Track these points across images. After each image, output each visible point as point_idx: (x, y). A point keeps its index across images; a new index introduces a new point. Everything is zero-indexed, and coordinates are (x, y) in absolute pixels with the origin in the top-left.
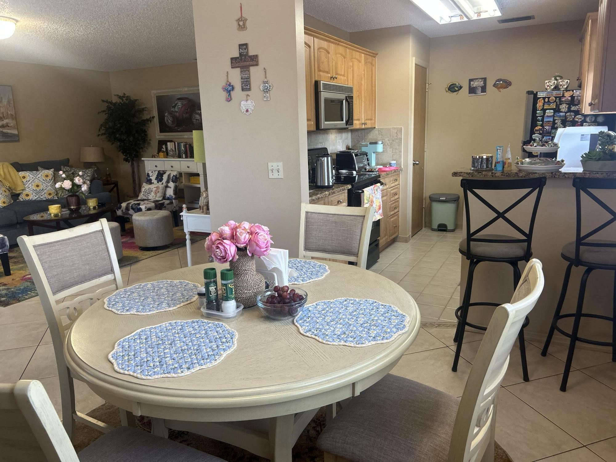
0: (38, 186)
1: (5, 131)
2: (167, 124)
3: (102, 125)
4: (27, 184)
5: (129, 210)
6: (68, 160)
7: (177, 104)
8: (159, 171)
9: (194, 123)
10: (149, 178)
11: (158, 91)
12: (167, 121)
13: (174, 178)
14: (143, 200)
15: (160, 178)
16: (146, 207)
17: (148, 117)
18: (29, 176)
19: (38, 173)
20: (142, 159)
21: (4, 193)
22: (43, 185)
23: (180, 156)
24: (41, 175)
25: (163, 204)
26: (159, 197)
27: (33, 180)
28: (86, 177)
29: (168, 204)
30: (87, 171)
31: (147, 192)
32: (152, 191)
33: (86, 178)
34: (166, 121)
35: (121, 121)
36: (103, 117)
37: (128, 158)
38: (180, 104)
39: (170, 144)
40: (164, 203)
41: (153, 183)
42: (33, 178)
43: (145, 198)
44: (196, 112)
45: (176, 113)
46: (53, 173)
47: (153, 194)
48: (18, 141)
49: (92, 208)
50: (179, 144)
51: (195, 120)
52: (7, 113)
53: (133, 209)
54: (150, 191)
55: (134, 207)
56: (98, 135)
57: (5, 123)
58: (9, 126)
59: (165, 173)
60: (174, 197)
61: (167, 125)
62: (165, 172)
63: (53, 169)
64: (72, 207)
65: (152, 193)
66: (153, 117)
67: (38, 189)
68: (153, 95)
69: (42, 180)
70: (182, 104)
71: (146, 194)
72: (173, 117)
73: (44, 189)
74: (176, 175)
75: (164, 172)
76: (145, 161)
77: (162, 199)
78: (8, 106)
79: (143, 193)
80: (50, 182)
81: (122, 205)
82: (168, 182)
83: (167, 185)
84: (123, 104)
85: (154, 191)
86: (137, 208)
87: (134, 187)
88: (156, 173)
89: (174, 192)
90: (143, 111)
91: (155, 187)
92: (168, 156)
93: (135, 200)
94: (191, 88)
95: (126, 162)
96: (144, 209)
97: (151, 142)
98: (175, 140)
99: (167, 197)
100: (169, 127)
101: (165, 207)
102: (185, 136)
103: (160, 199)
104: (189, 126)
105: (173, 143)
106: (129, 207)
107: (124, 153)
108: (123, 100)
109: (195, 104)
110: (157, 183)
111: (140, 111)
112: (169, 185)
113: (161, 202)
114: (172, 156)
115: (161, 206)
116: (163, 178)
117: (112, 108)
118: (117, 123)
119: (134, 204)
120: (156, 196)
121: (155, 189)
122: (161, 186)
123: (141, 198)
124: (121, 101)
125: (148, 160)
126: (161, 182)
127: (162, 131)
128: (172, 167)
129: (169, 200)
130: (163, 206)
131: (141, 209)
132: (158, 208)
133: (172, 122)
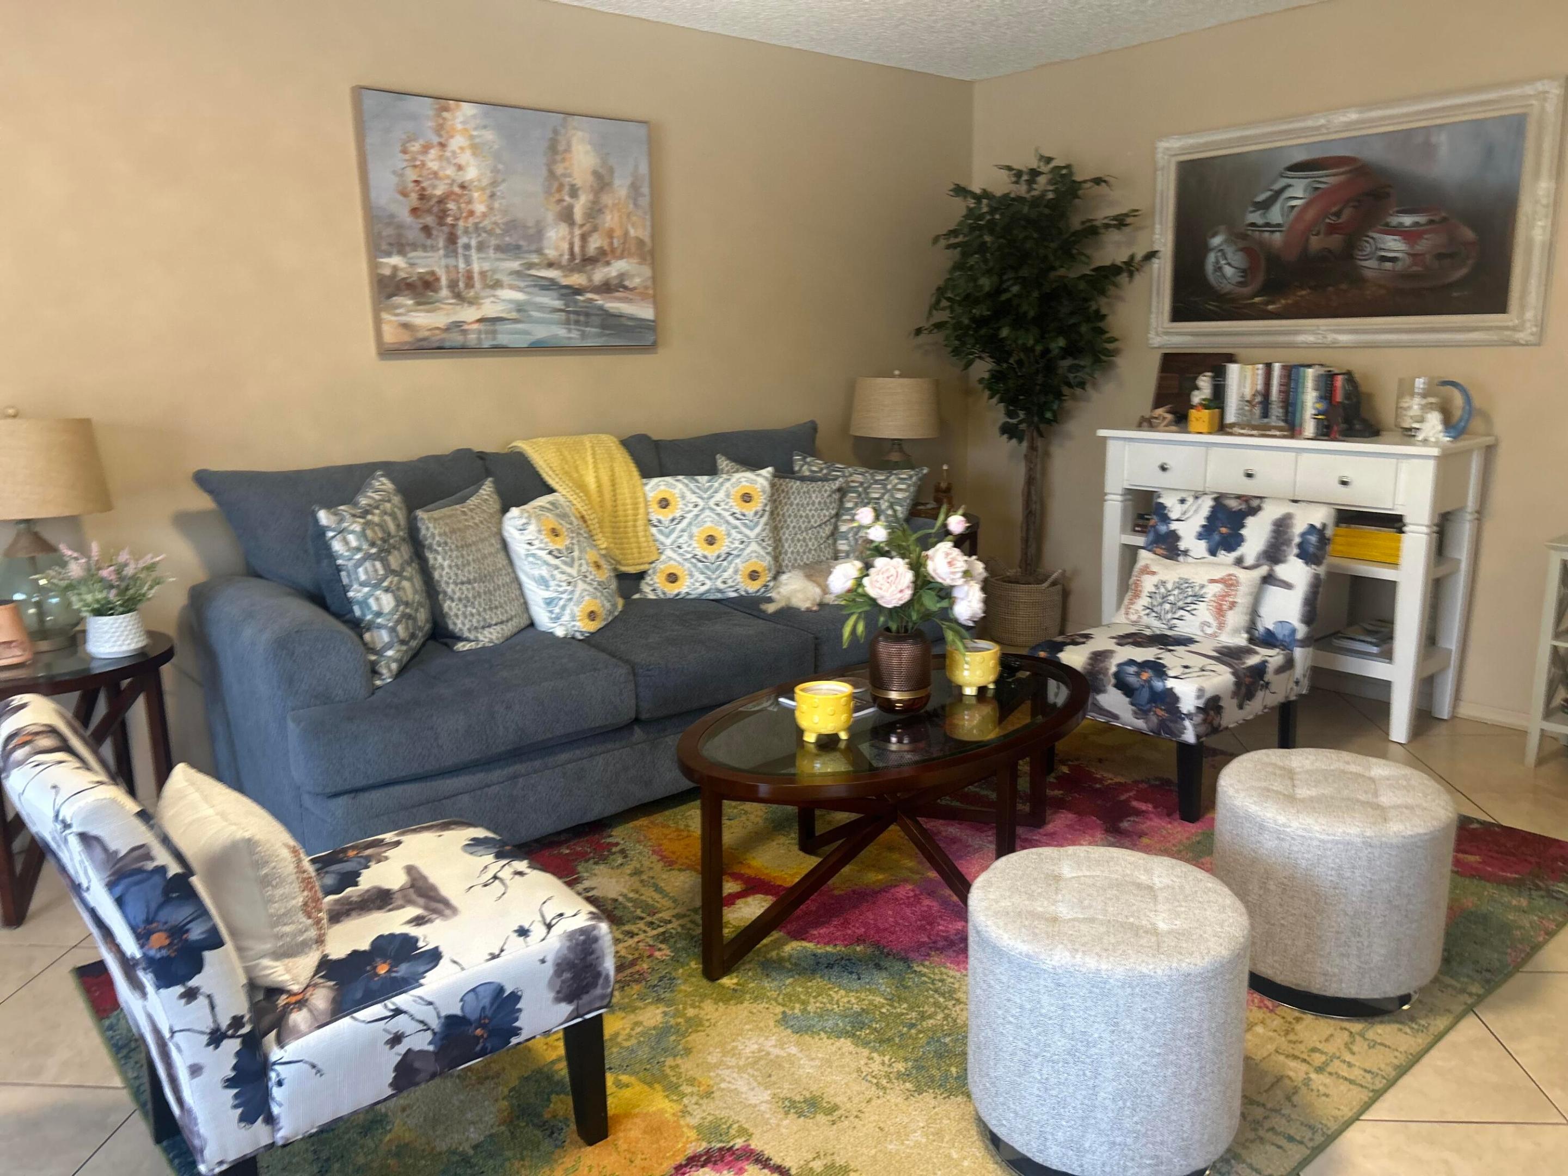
0: (711, 540)
1: (613, 305)
2: (1215, 283)
3: (941, 291)
4: (673, 530)
5: (1099, 690)
6: (813, 428)
7: (1283, 189)
8: (1219, 500)
9: (1368, 274)
10: (1163, 529)
11: (1191, 141)
12: (1219, 269)
13: (1313, 539)
14: (1163, 641)
15: (1224, 530)
16: (1201, 691)
17: (1120, 257)
18: (683, 497)
19: (716, 485)
20: (1102, 433)
21: (594, 574)
22: (729, 535)
23: (1292, 429)
24: (728, 496)
25: (1259, 671)
26: (1236, 631)
27: (697, 516)
28: (888, 507)
29: (1280, 670)
30: (894, 479)
31: (1171, 598)
32: (1199, 598)
33: (889, 512)
34: (1209, 268)
35: (1025, 272)
36: (943, 259)
37: (1021, 422)
38: (1299, 191)
39: (1241, 371)
40: (1263, 664)
41: (1186, 553)
42: (696, 506)
43: (1158, 627)
44: (1387, 225)
45: (1272, 232)
46: (773, 485)
47: (1204, 612)
48: (651, 347)
49: (970, 691)
50: (1292, 373)
51: (1372, 263)
52: (626, 234)
53: (1122, 685)
54: (1190, 595)
55: (1132, 680)
56: (918, 332)
57: (614, 274)
58: (626, 288)
59: (1254, 511)
60: (1301, 631)
61: (1213, 287)
62: (1255, 503)
63: (770, 469)
64: (894, 695)
65: (1201, 606)
66: (1151, 255)
67: (711, 552)
68: (1161, 159)
69: (726, 514)
70: (1315, 189)
71: (1167, 606)
72: (1247, 251)
73: (735, 552)
74: (1324, 526)
75: (1251, 507)
76: (1109, 442)
77: (1251, 640)
78: (631, 206)
79: (1144, 601)
80: (757, 524)
81: (1061, 654)
82: (1273, 554)
83: (1272, 570)
84: (1036, 202)
85: (1209, 597)
86: (1151, 688)
87: (1026, 541)
88: (1207, 504)
89: (1308, 608)
90: (1103, 231)
91: (1212, 581)
92: (1233, 425)
93: (1113, 638)
94: (1380, 108)
95: (1010, 438)
96: (1189, 700)
97: (1119, 361)
98: (1267, 355)
99: (1261, 629)
100: (1221, 297)
101: (1268, 683)
102: (1301, 338)
103: (1241, 640)
104: (1331, 289)
105: (1261, 366)
106: (1101, 676)
107: (1011, 401)
108: (1035, 186)
109: (1390, 186)
110: (1206, 554)
111: (1092, 231)
112: (1281, 571)
113: (1252, 661)
114: (1254, 428)
115: (1253, 684)
116: (1241, 535)
117: (988, 217)
118: (1008, 280)
119: (1131, 662)
120: (1221, 626)
121: (1216, 588)
122: (1248, 578)
123: (1134, 623)
124: (1022, 190)
125: (1125, 439)
126: (1234, 555)
127: (1180, 313)
128: (1249, 476)
129: (1277, 650)
130: (1262, 682)
131: (1170, 698)
132: (1243, 690)
133: (1244, 271)
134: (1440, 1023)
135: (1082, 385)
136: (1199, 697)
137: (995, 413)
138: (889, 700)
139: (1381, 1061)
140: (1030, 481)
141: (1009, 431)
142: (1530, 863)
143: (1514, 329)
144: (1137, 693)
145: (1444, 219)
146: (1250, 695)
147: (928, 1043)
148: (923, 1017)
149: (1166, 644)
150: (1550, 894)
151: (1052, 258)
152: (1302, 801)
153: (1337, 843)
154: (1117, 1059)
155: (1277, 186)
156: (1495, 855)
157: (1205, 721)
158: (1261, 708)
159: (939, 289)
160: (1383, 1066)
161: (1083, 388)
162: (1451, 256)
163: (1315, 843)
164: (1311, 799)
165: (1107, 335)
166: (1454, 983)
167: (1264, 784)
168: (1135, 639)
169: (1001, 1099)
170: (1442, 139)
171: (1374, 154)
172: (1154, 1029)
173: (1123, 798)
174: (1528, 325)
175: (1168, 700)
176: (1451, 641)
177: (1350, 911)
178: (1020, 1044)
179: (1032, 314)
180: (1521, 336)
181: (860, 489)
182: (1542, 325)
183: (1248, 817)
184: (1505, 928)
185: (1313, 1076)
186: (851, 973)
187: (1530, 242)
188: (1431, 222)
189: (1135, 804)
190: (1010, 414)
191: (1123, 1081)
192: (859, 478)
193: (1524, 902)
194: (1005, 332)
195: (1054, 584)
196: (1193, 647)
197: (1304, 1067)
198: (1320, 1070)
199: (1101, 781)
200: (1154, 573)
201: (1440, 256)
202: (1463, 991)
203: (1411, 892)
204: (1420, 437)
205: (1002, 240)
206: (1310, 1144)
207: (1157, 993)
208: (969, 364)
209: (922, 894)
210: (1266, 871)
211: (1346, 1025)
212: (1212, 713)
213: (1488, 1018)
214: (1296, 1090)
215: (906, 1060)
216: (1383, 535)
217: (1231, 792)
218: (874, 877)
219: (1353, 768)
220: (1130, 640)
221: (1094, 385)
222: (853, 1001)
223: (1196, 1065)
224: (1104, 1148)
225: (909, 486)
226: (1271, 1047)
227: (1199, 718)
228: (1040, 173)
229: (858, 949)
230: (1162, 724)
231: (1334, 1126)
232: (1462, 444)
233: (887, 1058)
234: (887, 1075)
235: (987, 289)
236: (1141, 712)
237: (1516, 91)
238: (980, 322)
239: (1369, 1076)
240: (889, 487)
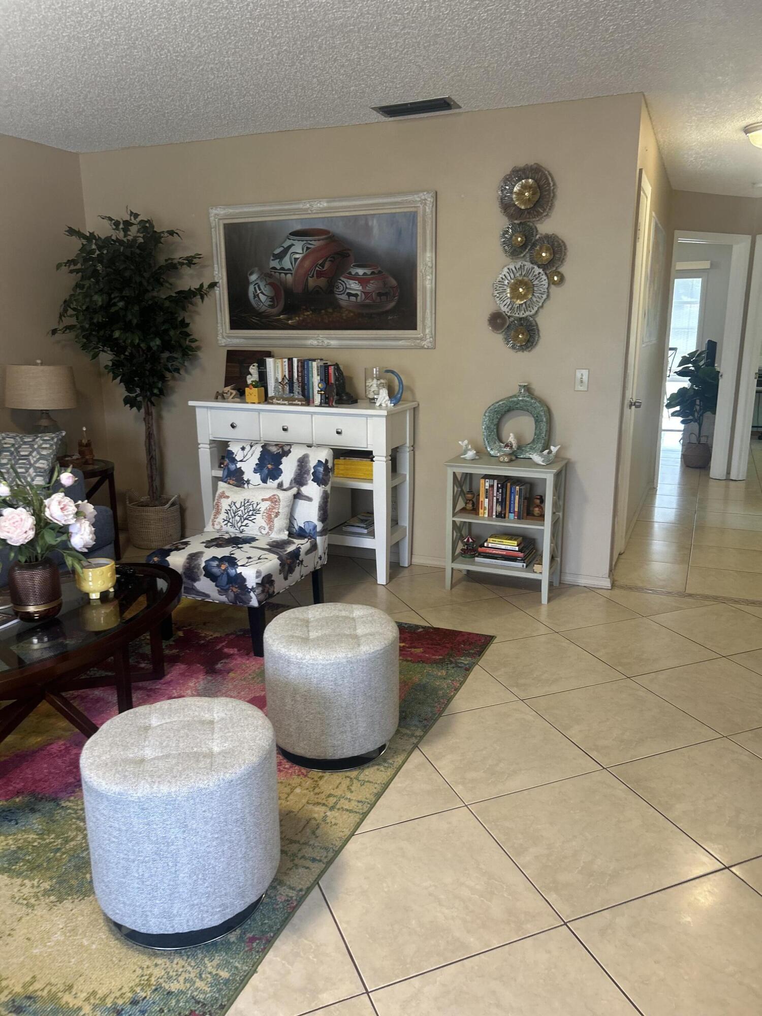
2: (255, 305)
3: (67, 304)
5: (195, 579)
7: (290, 247)
8: (265, 447)
9: (343, 303)
10: (232, 467)
11: (230, 211)
12: (256, 296)
13: (321, 469)
14: (236, 542)
15: (270, 466)
16: (259, 573)
17: (195, 285)
20: (191, 403)
23: (307, 400)
25: (296, 554)
26: (281, 530)
28: (36, 462)
29: (308, 552)
30: (39, 441)
31: (240, 513)
32: (256, 511)
33: (37, 465)
34: (251, 295)
35: (126, 293)
36: (67, 281)
37: (137, 396)
38: (298, 248)
39: (275, 363)
40: (298, 549)
41: (248, 482)
43: (233, 532)
44: (350, 273)
45: (286, 274)
47: (260, 520)
49: (95, 596)
50: (304, 365)
51: (344, 297)
53: (209, 574)
54: (251, 510)
55: (215, 570)
56: (54, 332)
59: (286, 453)
60: (319, 526)
61: (254, 308)
62: (286, 448)
64: (31, 609)
65: (258, 517)
66: (213, 285)
68: (214, 221)
70: (308, 248)
71: (237, 518)
72: (272, 285)
74: (327, 461)
75: (285, 451)
76: (197, 410)
77: (290, 535)
79: (223, 516)
81: (168, 559)
82: (299, 480)
83: (299, 490)
84: (132, 244)
85: (262, 510)
86: (228, 574)
87: (151, 477)
88: (258, 450)
89: (322, 512)
90: (179, 267)
91: (263, 500)
92: (272, 398)
93: (203, 543)
94: (339, 201)
95: (132, 407)
96: (252, 581)
97: (199, 353)
98: (289, 352)
99: (297, 527)
100: (260, 314)
101: (302, 561)
102: (309, 342)
103: (284, 536)
104: (323, 311)
105: (286, 360)
106: (196, 570)
107: (129, 384)
108: (129, 233)
109: (349, 250)
110: (260, 482)
111: (173, 267)
112: (305, 490)
113: (291, 548)
114: (284, 399)
115: (293, 562)
116: (280, 469)
117: (98, 252)
118: (115, 298)
119: (214, 558)
120: (271, 529)
121: (267, 504)
122: (285, 497)
123: (218, 531)
124: (121, 235)
125: (207, 407)
126: (277, 482)
127: (236, 323)
128: (285, 430)
129: (306, 540)
130: (298, 561)
131: (240, 580)
132: (287, 568)
133: (272, 299)
134: (399, 759)
135: (177, 370)
136: (257, 577)
137: (120, 391)
138: (28, 613)
139: (366, 793)
140: (149, 436)
141: (130, 402)
142: (448, 648)
143: (422, 339)
144: (219, 579)
145: (380, 272)
146: (291, 570)
147: (70, 860)
148: (67, 841)
149: (237, 544)
150: (457, 666)
151: (145, 284)
152: (313, 640)
153: (332, 664)
154: (189, 849)
155: (286, 245)
156: (430, 646)
157: (263, 591)
158: (300, 577)
159: (65, 301)
160: (368, 796)
161: (179, 373)
162: (386, 294)
163: (320, 667)
164: (318, 639)
165: (191, 337)
166: (408, 732)
167: (290, 633)
168: (218, 542)
169: (114, 896)
170: (374, 223)
171: (339, 229)
172: (212, 822)
173: (218, 647)
174: (428, 337)
175: (239, 581)
176: (405, 522)
177: (344, 705)
178: (122, 855)
179: (135, 321)
180: (425, 343)
181: (12, 449)
182: (434, 337)
183: (281, 657)
184: (435, 690)
185: (328, 813)
186: (10, 821)
187: (424, 288)
188: (373, 273)
189: (226, 650)
190: (129, 390)
191: (195, 862)
192: (12, 441)
193: (444, 673)
194: (117, 334)
195: (173, 504)
196: (254, 544)
197: (323, 809)
198: (332, 808)
199: (205, 637)
200: (228, 497)
201: (379, 294)
202: (413, 735)
203: (377, 685)
204: (378, 404)
205: (109, 270)
206: (325, 860)
207: (211, 798)
208: (95, 356)
209: (71, 746)
210: (294, 690)
211: (348, 774)
212: (267, 585)
213: (425, 749)
214: (318, 826)
215: (51, 878)
216: (363, 463)
217: (270, 642)
218: (34, 741)
219: (343, 613)
220: (214, 543)
221: (186, 371)
222: (11, 842)
223: (244, 837)
224: (186, 910)
225: (51, 445)
226: (304, 801)
227: (259, 590)
228: (132, 224)
229: (17, 800)
230: (237, 596)
231: (339, 844)
232: (399, 407)
233: (35, 882)
234: (36, 896)
235: (100, 303)
236: (223, 591)
237: (410, 198)
238: (100, 326)
239: (360, 805)
240: (36, 446)
